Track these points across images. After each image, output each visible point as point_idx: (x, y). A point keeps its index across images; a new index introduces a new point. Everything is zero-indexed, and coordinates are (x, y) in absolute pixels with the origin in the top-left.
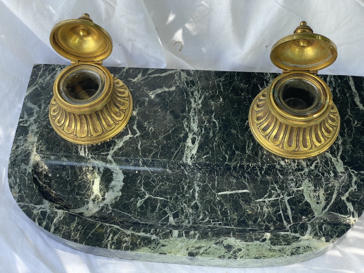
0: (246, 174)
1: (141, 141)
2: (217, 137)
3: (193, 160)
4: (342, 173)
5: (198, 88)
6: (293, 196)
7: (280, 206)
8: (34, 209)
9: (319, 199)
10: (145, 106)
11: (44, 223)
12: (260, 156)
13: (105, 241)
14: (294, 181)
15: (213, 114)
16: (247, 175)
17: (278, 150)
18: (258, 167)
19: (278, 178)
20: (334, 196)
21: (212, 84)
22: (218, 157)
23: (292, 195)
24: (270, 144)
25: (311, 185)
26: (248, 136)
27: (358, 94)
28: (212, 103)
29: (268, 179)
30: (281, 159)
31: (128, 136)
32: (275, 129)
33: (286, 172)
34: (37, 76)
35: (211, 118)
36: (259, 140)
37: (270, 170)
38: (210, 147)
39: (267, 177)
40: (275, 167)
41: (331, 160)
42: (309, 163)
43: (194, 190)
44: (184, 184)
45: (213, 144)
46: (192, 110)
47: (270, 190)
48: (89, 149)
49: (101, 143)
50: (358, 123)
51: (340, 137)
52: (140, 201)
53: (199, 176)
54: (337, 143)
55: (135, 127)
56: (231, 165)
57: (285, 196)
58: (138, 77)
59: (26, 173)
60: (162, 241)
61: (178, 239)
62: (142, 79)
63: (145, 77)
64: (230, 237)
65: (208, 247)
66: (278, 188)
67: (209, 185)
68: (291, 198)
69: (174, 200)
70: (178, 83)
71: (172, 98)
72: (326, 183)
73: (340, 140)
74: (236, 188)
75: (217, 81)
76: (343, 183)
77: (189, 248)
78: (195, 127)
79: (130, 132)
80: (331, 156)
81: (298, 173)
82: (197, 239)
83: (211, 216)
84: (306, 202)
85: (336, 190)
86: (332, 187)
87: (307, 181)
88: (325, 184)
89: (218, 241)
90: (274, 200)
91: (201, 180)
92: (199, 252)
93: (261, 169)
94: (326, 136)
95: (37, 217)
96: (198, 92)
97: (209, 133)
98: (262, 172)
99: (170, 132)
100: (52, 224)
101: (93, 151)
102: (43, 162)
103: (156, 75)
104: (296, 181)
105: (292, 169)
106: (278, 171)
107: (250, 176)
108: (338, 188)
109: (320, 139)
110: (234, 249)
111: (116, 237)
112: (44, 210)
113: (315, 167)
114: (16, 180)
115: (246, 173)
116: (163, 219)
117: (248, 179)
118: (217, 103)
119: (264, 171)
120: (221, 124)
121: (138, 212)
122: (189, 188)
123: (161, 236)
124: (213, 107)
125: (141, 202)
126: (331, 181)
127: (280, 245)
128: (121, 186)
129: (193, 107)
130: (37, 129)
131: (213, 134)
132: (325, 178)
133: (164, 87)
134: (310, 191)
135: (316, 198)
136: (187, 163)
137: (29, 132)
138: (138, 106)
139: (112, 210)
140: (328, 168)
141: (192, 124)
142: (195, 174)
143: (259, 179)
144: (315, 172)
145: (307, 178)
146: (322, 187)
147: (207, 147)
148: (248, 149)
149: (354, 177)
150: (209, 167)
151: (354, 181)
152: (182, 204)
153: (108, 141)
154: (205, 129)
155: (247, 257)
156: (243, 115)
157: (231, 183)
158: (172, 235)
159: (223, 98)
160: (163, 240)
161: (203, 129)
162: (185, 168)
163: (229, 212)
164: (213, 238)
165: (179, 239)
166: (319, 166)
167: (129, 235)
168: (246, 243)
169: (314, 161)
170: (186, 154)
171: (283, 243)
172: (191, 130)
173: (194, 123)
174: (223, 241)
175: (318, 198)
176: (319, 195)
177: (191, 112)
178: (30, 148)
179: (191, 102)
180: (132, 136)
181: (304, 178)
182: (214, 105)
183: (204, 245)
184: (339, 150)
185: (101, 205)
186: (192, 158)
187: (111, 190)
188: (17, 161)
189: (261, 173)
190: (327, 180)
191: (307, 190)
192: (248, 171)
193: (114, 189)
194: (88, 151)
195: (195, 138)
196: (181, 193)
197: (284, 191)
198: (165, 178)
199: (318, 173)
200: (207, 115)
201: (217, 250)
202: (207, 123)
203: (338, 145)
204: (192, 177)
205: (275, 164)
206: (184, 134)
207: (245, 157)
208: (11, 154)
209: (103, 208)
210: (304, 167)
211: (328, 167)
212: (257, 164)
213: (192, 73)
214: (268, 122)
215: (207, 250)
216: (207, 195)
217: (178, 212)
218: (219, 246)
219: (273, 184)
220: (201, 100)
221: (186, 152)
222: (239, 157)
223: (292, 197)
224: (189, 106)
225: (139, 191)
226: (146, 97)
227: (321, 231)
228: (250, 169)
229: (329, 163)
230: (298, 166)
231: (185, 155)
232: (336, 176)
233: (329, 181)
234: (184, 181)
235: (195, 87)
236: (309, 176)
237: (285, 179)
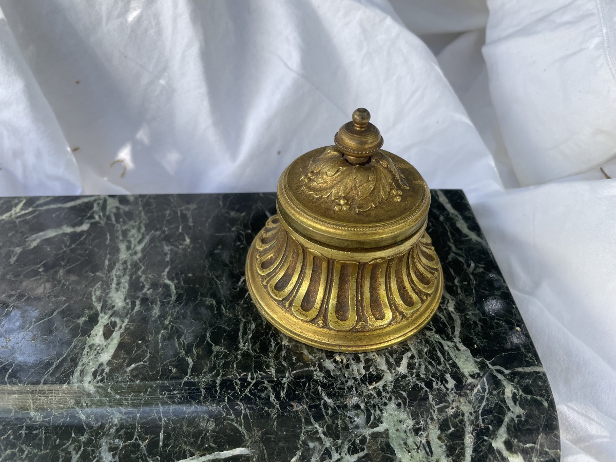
0: (241, 404)
2: (169, 318)
3: (99, 378)
5: (140, 224)
6: (365, 452)
9: (432, 453)
10: (9, 263)
12: (272, 352)
14: (362, 410)
15: (167, 270)
16: (241, 407)
17: (315, 333)
18: (269, 382)
19: (322, 406)
20: (469, 440)
21: (170, 215)
22: (166, 365)
23: (363, 450)
24: (294, 319)
25: (403, 416)
26: (243, 308)
27: (460, 217)
28: (166, 248)
29: (297, 411)
30: (324, 355)
32: (302, 280)
33: (340, 388)
35: (160, 277)
36: (268, 314)
37: (301, 387)
38: (147, 341)
39: (295, 404)
40: (312, 378)
41: (442, 346)
42: (392, 360)
44: (71, 449)
45: (157, 333)
46: (118, 266)
47: (304, 443)
50: (476, 266)
51: (449, 295)
53: (116, 421)
54: (445, 309)
56: (199, 383)
57: (343, 454)
58: (13, 211)
62: (19, 214)
63: (27, 211)
66: (324, 433)
67: (143, 445)
68: (360, 459)
70: (97, 217)
71: (77, 244)
72: (438, 406)
73: (450, 301)
74: (213, 445)
75: (181, 211)
76: (481, 402)
78: (118, 299)
80: (440, 338)
81: (371, 387)
85: (467, 423)
86: (456, 415)
87: (392, 405)
88: (438, 409)
91: (122, 432)
93: (277, 386)
94: (421, 292)
96: (139, 229)
97: (151, 309)
98: (282, 394)
99: (55, 314)
103: (52, 206)
104: (368, 410)
105: (353, 378)
106: (319, 388)
107: (250, 409)
108: (472, 418)
109: (411, 298)
113: (408, 367)
115: (241, 401)
117: (246, 416)
118: (178, 248)
119: (285, 391)
120: (182, 287)
122: (86, 457)
124: (169, 256)
126: (450, 400)
129: (121, 258)
131: (160, 310)
132: (435, 393)
133: (65, 226)
134: (405, 432)
135: (424, 452)
136: (81, 389)
140: (440, 368)
141: (112, 294)
142: (106, 416)
143: (274, 413)
144: (409, 380)
145: (393, 398)
146: (432, 419)
147: (140, 342)
148: (243, 338)
149: (505, 383)
150: (142, 394)
151: (510, 395)
154: (144, 301)
156: (234, 267)
157: (201, 431)
159: (190, 238)
161: (138, 302)
162: (78, 402)
166: (417, 364)
169: (403, 353)
170: (83, 365)
172: (107, 306)
173: (117, 290)
175: (428, 450)
176: (428, 442)
177: (115, 269)
179: (118, 250)
181: (384, 400)
182: (169, 252)
184: (453, 323)
186: (98, 375)
189: (278, 397)
190: (441, 397)
191: (397, 430)
192: (246, 395)
195: (115, 323)
197: (340, 441)
198: (24, 435)
199: (417, 382)
200: (153, 271)
202: (148, 289)
203: (449, 314)
204: (97, 425)
205: (312, 368)
206: (89, 316)
207: (236, 357)
210: (383, 371)
211: (440, 364)
212: (266, 373)
213: (132, 199)
214: (285, 268)
219: (311, 424)
220: (143, 245)
221: (85, 360)
222: (222, 359)
223: (361, 454)
224: (114, 258)
226: (18, 246)
228: (248, 389)
229: (439, 354)
230: (367, 368)
231: (79, 368)
232: (460, 385)
233: (446, 401)
234: (74, 441)
235: (132, 223)
236: (396, 392)
237: (339, 407)
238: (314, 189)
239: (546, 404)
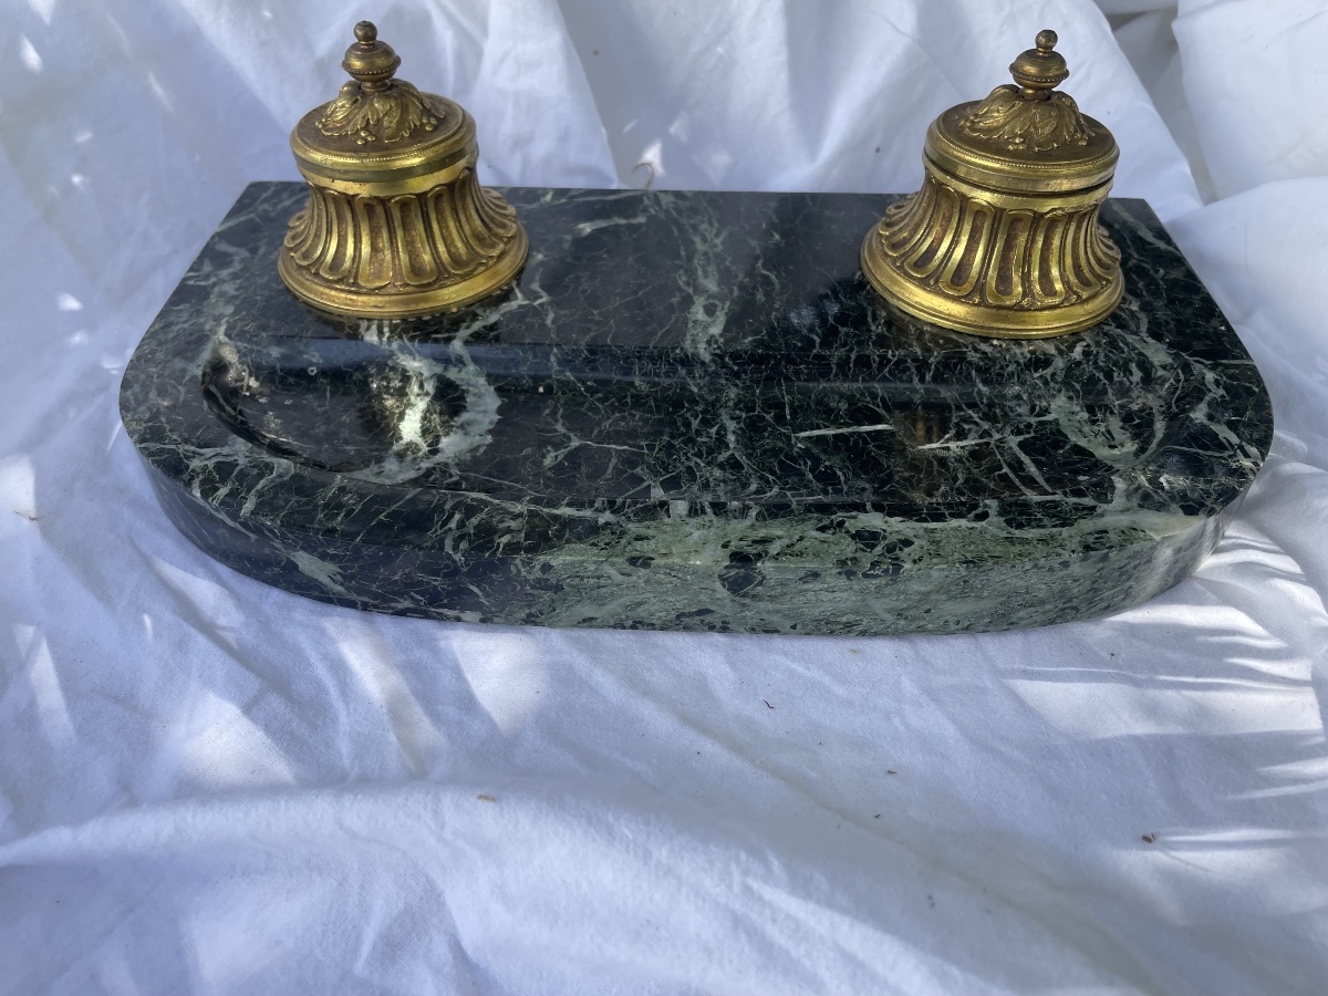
1: (554, 312)
2: (779, 302)
3: (715, 347)
4: (1164, 367)
5: (710, 219)
6: (1032, 434)
7: (999, 457)
8: (194, 457)
9: (1113, 439)
10: (564, 248)
11: (223, 491)
12: (913, 335)
13: (436, 531)
14: (1025, 401)
15: (760, 262)
16: (879, 388)
18: (913, 360)
19: (975, 394)
20: (1159, 425)
21: (745, 211)
22: (788, 339)
23: (1028, 433)
25: (1077, 408)
27: (1143, 225)
29: (945, 397)
30: (978, 340)
31: (514, 302)
32: (953, 252)
33: (998, 374)
34: (255, 200)
35: (754, 268)
36: (902, 301)
37: (950, 369)
38: (760, 320)
39: (942, 390)
40: (965, 359)
41: (1125, 338)
42: (1062, 347)
43: (723, 428)
44: (688, 415)
45: (769, 314)
46: (699, 256)
47: (957, 424)
48: (393, 329)
49: (433, 316)
52: (553, 454)
53: (733, 396)
54: (1127, 308)
55: (535, 287)
56: (830, 356)
57: (1005, 435)
58: (542, 202)
59: (183, 377)
60: (634, 528)
61: (688, 520)
62: (551, 204)
63: (562, 201)
64: (867, 512)
65: (797, 537)
66: (980, 418)
67: (768, 417)
68: (1026, 439)
69: (660, 450)
70: (652, 211)
71: (639, 235)
72: (1120, 401)
73: (1133, 302)
74: (850, 421)
76: (1174, 393)
77: (729, 542)
78: (711, 285)
79: (518, 293)
80: (1121, 332)
81: (1036, 375)
82: (754, 520)
83: (787, 483)
84: (1076, 446)
85: (1157, 414)
86: (1142, 409)
87: (1062, 397)
88: (1119, 404)
89: (826, 522)
90: (976, 445)
91: (741, 405)
92: (767, 553)
93: (922, 366)
94: (1099, 276)
95: (201, 477)
96: (711, 224)
97: (753, 295)
98: (927, 377)
99: (640, 294)
100: (249, 491)
101: (405, 331)
102: (245, 367)
103: (589, 198)
104: (1032, 401)
105: (1016, 362)
106: (973, 372)
108: (1164, 408)
109: (1087, 279)
110: (887, 542)
111: (475, 521)
112: (229, 459)
113: (1083, 355)
115: (878, 381)
116: (632, 492)
117: (883, 399)
118: (767, 243)
119: (932, 373)
120: (785, 278)
121: (549, 478)
122: (706, 423)
123: (632, 515)
124: (758, 249)
125: (556, 457)
126: (1134, 396)
127: (1039, 526)
128: (491, 423)
129: (699, 249)
130: (237, 290)
131: (765, 295)
132: (1115, 386)
133: (616, 218)
134: (1079, 422)
135: (1103, 437)
136: (696, 356)
137: (212, 296)
139: (461, 476)
140: (1124, 355)
141: (701, 280)
142: (721, 391)
143: (917, 399)
144: (1084, 369)
145: (1063, 390)
146: (1112, 413)
147: (751, 320)
148: (873, 322)
149: (1205, 371)
150: (764, 367)
151: (1212, 381)
152: (688, 459)
153: (454, 310)
154: (742, 288)
155: (934, 560)
157: (832, 410)
158: (668, 510)
159: (780, 235)
160: (637, 525)
161: (735, 289)
162: (690, 373)
163: (839, 473)
164: (810, 515)
165: (694, 521)
166: (1094, 352)
167: (520, 515)
168: (924, 525)
169: (1076, 342)
170: (692, 335)
171: (1046, 521)
172: (699, 290)
173: (706, 277)
174: (844, 522)
175: (1108, 436)
176: (1109, 432)
177: (696, 259)
178: (207, 327)
179: (693, 243)
180: (526, 302)
181: (1052, 392)
182: (757, 246)
183: (780, 533)
184: (1138, 320)
185: (425, 465)
186: (712, 343)
187: (460, 432)
188: (158, 354)
189: (922, 380)
190: (1124, 392)
191: (1069, 420)
192: (884, 376)
193: (469, 429)
194: (391, 332)
195: (715, 304)
196: (682, 434)
197: (1000, 425)
198: (630, 402)
199: (1094, 371)
201: (829, 546)
202: (744, 278)
203: (1132, 312)
204: (712, 398)
205: (965, 350)
206: (681, 297)
207: (870, 337)
208: (143, 340)
209: (429, 472)
210: (1052, 357)
211: (1123, 352)
212: (908, 352)
213: (690, 195)
214: (929, 242)
215: (793, 545)
216: (763, 438)
217: (678, 476)
218: (833, 534)
219: (963, 410)
220: (721, 238)
221: (693, 331)
222: (853, 337)
223: (1027, 436)
224: (690, 249)
225: (550, 432)
226: (567, 233)
227: (1159, 491)
228: (887, 369)
229: (1121, 345)
230: (1031, 351)
231: (688, 337)
232: (1148, 380)
233: (1130, 397)
234: (688, 410)
235: (699, 217)
236: (1067, 384)
237: (996, 396)
238: (980, 130)
239: (1257, 390)
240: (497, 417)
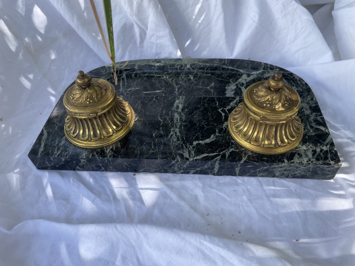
1: (217, 106)
10: (218, 129)
15: (161, 124)
21: (161, 147)
22: (161, 99)
28: (162, 132)
31: (228, 109)
35: (164, 122)
38: (166, 104)
45: (164, 106)
46: (179, 126)
50: (55, 121)
52: (213, 85)
55: (223, 114)
57: (122, 91)
58: (229, 152)
61: (187, 64)
62: (225, 151)
63: (222, 152)
70: (191, 148)
71: (195, 135)
75: (156, 149)
78: (176, 116)
79: (227, 111)
96: (173, 141)
99: (195, 112)
114: (300, 82)
118: (158, 132)
121: (213, 80)
124: (161, 129)
129: (178, 129)
133: (203, 144)
138: (224, 129)
139: (230, 80)
141: (179, 117)
152: (186, 85)
154: (168, 115)
159: (153, 136)
161: (170, 114)
167: (215, 64)
179: (179, 132)
180: (224, 109)
193: (231, 90)
195: (176, 109)
200: (166, 124)
202: (167, 118)
206: (184, 111)
217: (188, 82)
220: (171, 134)
221: (182, 101)
224: (180, 129)
226: (218, 136)
231: (184, 99)
240: (226, 92)
